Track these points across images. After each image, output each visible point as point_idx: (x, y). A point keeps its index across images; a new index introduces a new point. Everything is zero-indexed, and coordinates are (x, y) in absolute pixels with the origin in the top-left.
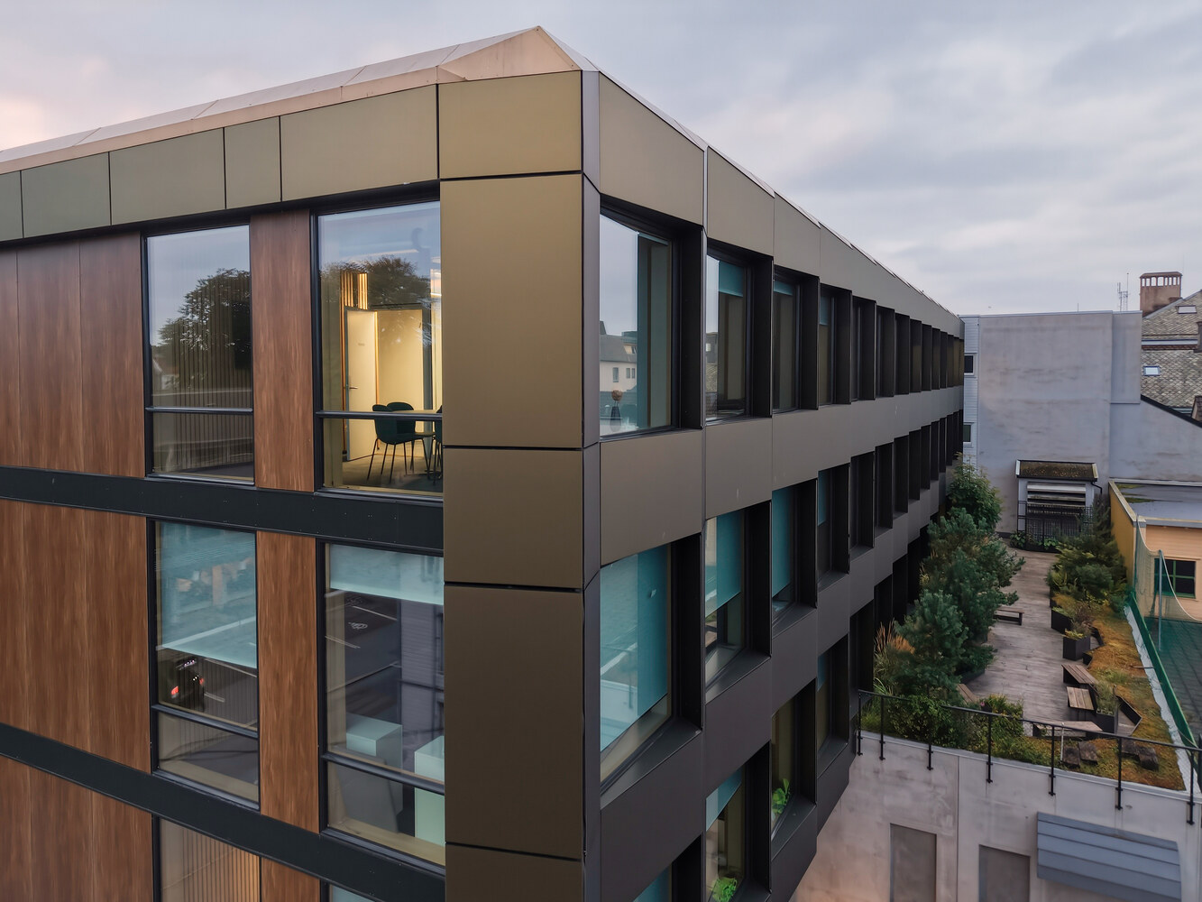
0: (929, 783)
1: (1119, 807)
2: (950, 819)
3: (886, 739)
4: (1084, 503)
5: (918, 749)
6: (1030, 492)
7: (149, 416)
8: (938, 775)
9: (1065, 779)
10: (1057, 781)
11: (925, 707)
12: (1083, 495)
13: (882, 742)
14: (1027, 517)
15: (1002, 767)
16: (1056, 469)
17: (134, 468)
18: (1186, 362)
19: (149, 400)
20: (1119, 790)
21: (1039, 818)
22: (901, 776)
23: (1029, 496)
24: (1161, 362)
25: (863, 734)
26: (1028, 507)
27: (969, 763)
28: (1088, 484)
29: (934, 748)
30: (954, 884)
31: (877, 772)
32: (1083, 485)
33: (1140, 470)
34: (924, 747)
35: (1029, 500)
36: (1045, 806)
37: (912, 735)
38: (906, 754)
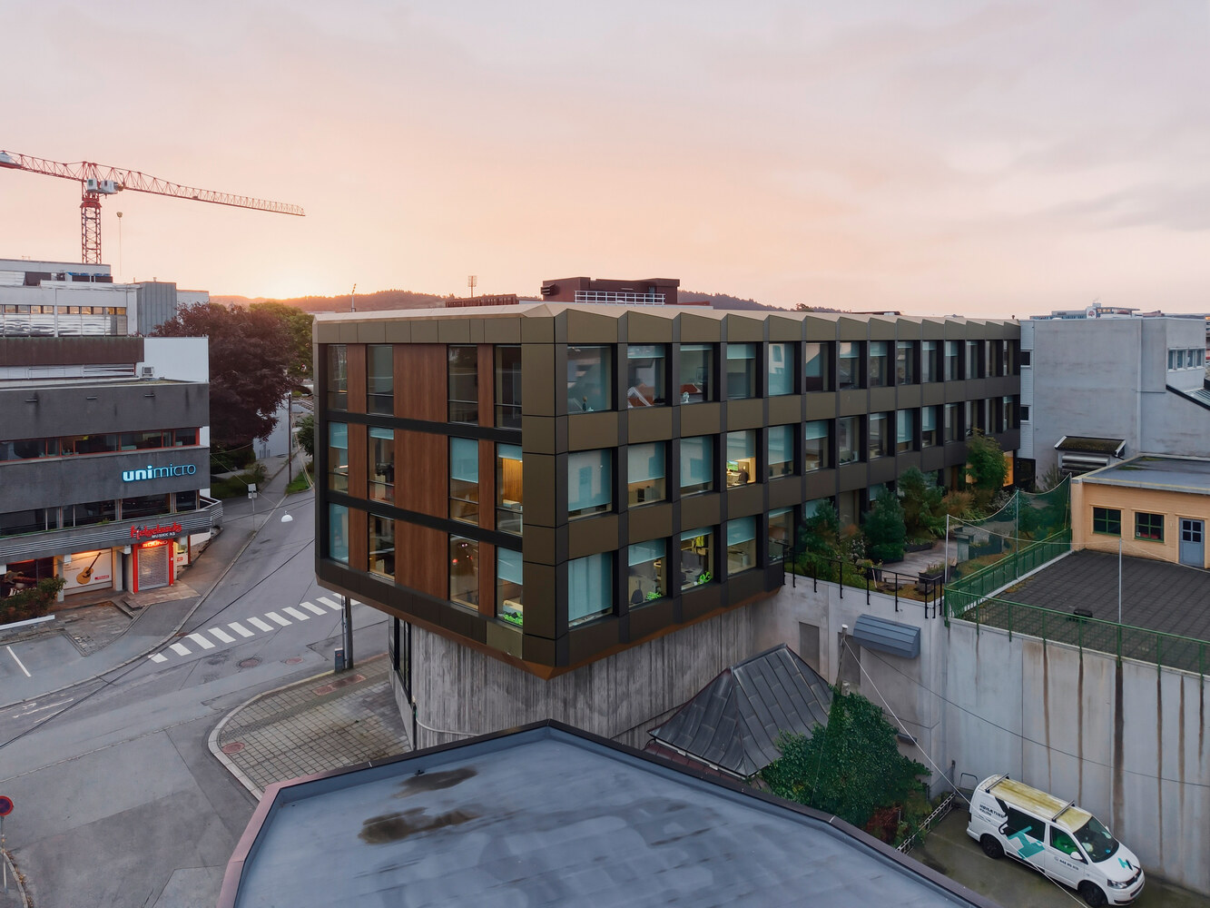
0: (815, 599)
1: (897, 610)
2: (825, 618)
3: (796, 576)
5: (810, 581)
6: (1064, 461)
7: (448, 403)
8: (819, 594)
9: (875, 597)
10: (871, 597)
11: (810, 557)
13: (794, 578)
15: (848, 591)
16: (1091, 444)
19: (448, 398)
20: (897, 601)
21: (863, 616)
22: (803, 596)
23: (1064, 464)
25: (786, 574)
27: (833, 588)
28: (1111, 456)
29: (817, 581)
30: (827, 653)
31: (792, 594)
32: (1106, 457)
33: (1167, 446)
34: (813, 580)
35: (1063, 467)
36: (865, 610)
37: (807, 574)
38: (804, 583)
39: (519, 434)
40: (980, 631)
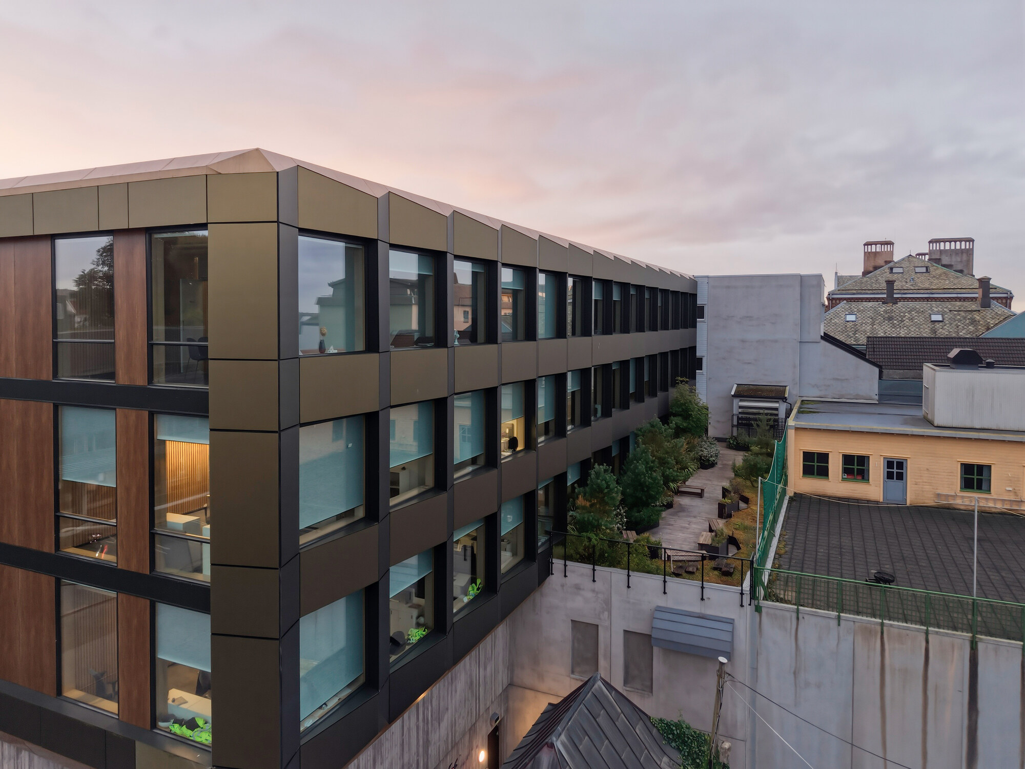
0: (593, 591)
1: (702, 599)
2: (606, 613)
3: (568, 563)
4: (777, 415)
5: (586, 568)
6: (740, 407)
7: (55, 345)
8: (599, 585)
9: (672, 582)
10: (668, 584)
11: (590, 539)
12: (776, 409)
13: (565, 565)
14: (739, 425)
15: (636, 577)
16: (760, 390)
17: (46, 375)
18: (876, 311)
19: (55, 335)
20: (702, 588)
21: (659, 609)
22: (578, 588)
23: (740, 410)
24: (859, 311)
25: (554, 561)
26: (739, 419)
27: (617, 575)
28: (781, 401)
29: (597, 567)
30: (609, 657)
31: (563, 586)
32: (777, 402)
33: (821, 390)
34: (591, 566)
35: (740, 413)
36: (662, 602)
37: (583, 559)
38: (579, 571)
39: (205, 395)
40: (800, 616)
